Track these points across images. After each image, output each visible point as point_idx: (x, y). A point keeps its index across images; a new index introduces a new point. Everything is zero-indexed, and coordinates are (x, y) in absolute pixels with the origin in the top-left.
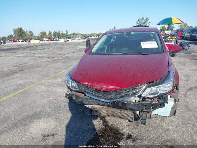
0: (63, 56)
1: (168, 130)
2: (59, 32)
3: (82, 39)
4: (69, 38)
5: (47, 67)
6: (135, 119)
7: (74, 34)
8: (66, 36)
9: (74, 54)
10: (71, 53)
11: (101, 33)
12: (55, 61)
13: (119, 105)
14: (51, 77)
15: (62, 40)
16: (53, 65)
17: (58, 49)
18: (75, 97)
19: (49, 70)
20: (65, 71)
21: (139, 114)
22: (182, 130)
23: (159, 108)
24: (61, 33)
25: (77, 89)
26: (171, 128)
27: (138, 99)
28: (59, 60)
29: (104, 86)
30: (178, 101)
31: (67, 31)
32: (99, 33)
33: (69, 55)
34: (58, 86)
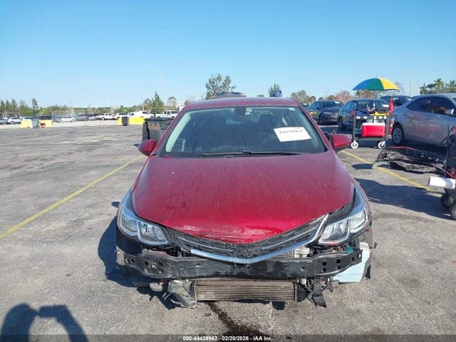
0: (45, 164)
1: (358, 311)
2: (14, 102)
3: (77, 120)
4: (43, 118)
5: (10, 194)
6: (298, 298)
7: (55, 108)
8: (33, 114)
9: (73, 158)
10: (62, 154)
11: (124, 107)
12: (29, 177)
13: (266, 270)
14: (32, 218)
15: (27, 123)
16: (25, 187)
17: (22, 145)
18: (156, 261)
19: (19, 201)
20: (65, 199)
21: (307, 284)
22: (384, 307)
23: (351, 265)
24: (19, 106)
25: (164, 241)
26: (362, 306)
27: (307, 251)
28: (37, 173)
29: (235, 231)
30: (375, 247)
31: (34, 102)
32: (119, 107)
33: (61, 160)
34: (61, 242)
